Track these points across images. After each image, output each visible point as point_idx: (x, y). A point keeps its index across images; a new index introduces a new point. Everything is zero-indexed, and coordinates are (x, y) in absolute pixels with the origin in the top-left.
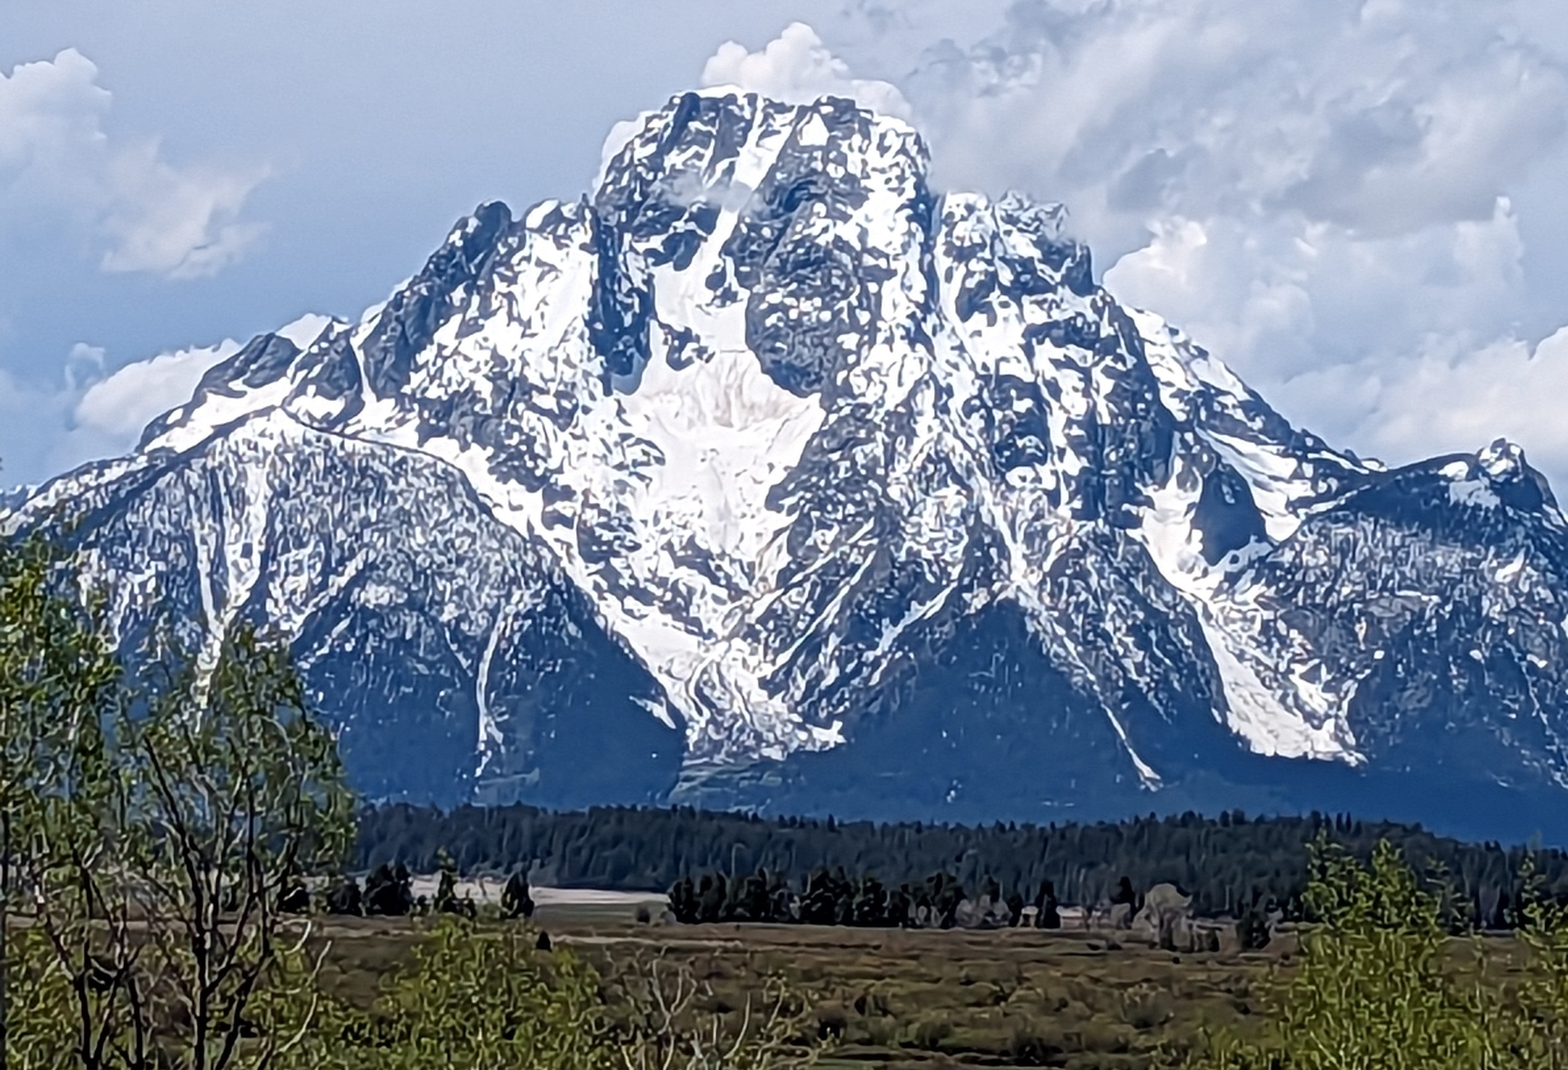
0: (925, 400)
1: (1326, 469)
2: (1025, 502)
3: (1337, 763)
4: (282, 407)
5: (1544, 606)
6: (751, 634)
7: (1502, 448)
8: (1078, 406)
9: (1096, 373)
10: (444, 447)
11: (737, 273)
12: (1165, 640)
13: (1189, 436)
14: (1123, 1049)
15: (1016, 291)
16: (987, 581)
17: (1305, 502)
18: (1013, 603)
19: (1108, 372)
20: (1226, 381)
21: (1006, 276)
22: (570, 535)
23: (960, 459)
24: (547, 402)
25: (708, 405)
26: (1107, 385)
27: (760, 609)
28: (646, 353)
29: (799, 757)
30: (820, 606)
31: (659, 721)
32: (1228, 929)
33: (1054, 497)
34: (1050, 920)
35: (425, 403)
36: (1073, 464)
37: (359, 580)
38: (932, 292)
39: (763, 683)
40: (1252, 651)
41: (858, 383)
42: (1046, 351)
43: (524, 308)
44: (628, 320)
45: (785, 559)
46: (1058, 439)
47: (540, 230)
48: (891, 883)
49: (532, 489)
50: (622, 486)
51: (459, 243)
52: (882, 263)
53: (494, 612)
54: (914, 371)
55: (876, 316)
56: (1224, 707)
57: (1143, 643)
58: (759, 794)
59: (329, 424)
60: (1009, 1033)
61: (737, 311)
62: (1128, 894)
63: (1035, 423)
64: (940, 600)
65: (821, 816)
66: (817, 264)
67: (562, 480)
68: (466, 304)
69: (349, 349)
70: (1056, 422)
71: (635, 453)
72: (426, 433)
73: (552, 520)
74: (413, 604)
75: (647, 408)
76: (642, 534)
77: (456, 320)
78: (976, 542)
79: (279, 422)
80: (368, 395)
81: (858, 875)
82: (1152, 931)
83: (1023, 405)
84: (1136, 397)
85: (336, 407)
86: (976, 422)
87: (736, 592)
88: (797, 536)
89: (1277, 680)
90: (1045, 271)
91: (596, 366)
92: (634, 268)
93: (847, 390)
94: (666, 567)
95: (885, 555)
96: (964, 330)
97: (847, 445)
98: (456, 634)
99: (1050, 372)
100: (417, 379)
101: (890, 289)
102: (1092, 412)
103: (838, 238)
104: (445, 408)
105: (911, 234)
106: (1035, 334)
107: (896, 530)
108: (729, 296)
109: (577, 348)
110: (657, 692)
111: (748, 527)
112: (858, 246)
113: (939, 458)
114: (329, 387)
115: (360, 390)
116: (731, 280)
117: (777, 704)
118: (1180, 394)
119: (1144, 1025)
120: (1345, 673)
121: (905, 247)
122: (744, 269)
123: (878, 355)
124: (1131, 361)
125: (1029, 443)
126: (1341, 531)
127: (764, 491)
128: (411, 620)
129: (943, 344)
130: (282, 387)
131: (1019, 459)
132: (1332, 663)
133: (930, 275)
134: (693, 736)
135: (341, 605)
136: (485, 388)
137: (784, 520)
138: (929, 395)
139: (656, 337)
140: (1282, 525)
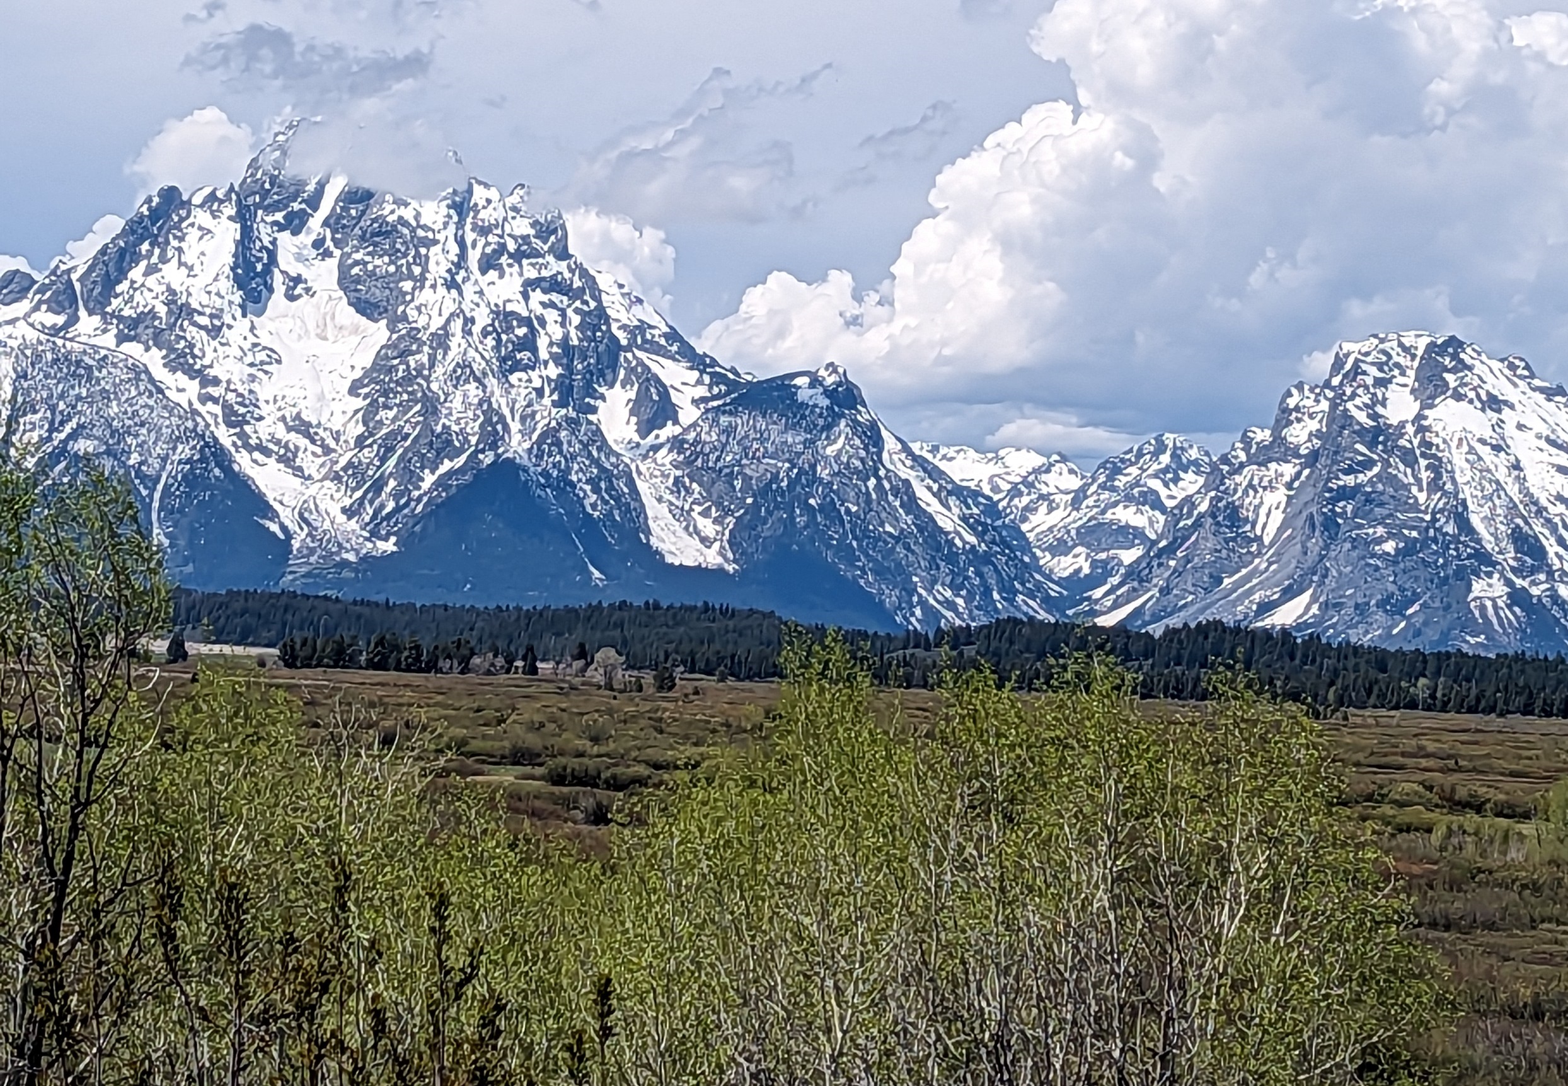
0: (457, 326)
1: (718, 379)
2: (521, 395)
3: (720, 570)
4: (24, 318)
5: (857, 471)
6: (337, 478)
7: (832, 367)
8: (557, 333)
9: (570, 312)
10: (133, 349)
11: (333, 239)
12: (611, 488)
13: (629, 355)
14: (581, 755)
15: (518, 257)
16: (494, 446)
17: (704, 400)
18: (510, 462)
19: (577, 311)
20: (655, 320)
21: (511, 246)
22: (217, 409)
23: (479, 366)
24: (204, 321)
25: (311, 326)
26: (576, 320)
27: (343, 462)
28: (271, 290)
29: (366, 560)
30: (383, 460)
31: (274, 534)
32: (648, 678)
33: (540, 392)
34: (534, 670)
35: (121, 319)
36: (553, 371)
37: (74, 436)
38: (463, 255)
39: (344, 510)
40: (667, 496)
41: (412, 313)
42: (537, 296)
43: (189, 257)
44: (259, 267)
45: (361, 429)
46: (543, 354)
47: (201, 206)
48: (427, 644)
49: (192, 378)
50: (253, 378)
51: (146, 213)
52: (430, 235)
53: (164, 459)
54: (450, 307)
55: (425, 270)
56: (648, 533)
57: (596, 490)
58: (339, 584)
59: (55, 331)
60: (506, 744)
61: (333, 263)
62: (583, 653)
63: (529, 344)
64: (463, 458)
65: (380, 598)
66: (387, 234)
67: (212, 372)
68: (150, 253)
69: (70, 282)
70: (542, 343)
71: (262, 356)
72: (121, 339)
73: (205, 399)
74: (109, 452)
75: (271, 326)
76: (265, 410)
77: (143, 264)
78: (488, 421)
79: (22, 328)
80: (82, 313)
81: (407, 641)
82: (599, 678)
83: (521, 331)
84: (596, 328)
85: (60, 320)
86: (490, 342)
87: (327, 450)
88: (369, 415)
89: (681, 514)
90: (537, 243)
91: (237, 297)
92: (264, 233)
93: (404, 318)
94: (281, 432)
95: (427, 427)
96: (484, 281)
97: (404, 354)
98: (138, 472)
99: (539, 310)
100: (115, 303)
101: (435, 250)
102: (566, 337)
103: (400, 218)
104: (135, 323)
105: (449, 216)
106: (530, 285)
107: (435, 412)
108: (327, 254)
109: (225, 285)
110: (274, 516)
111: (337, 407)
112: (414, 224)
113: (465, 365)
114: (55, 307)
115: (77, 309)
116: (329, 243)
117: (353, 524)
118: (624, 327)
119: (595, 740)
120: (728, 512)
121: (446, 225)
122: (338, 236)
123: (426, 296)
124: (593, 304)
125: (524, 356)
126: (724, 420)
127: (348, 383)
128: (108, 464)
129: (469, 289)
130: (24, 306)
131: (517, 367)
132: (719, 505)
133: (461, 243)
134: (296, 544)
135: (61, 452)
136: (162, 310)
137: (360, 403)
138: (459, 322)
139: (278, 279)
140: (689, 414)
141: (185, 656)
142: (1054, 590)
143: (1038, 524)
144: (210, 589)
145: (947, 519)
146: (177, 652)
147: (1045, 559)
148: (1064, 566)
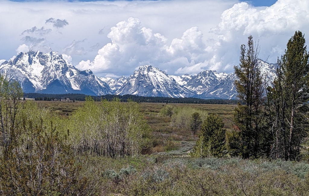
0: (51, 66)
1: (78, 71)
2: (58, 73)
3: (79, 90)
5: (92, 80)
6: (40, 81)
7: (89, 70)
8: (62, 66)
10: (18, 69)
11: (38, 57)
12: (68, 82)
13: (69, 69)
14: (65, 109)
15: (57, 59)
16: (56, 78)
17: (77, 73)
18: (57, 79)
20: (71, 65)
21: (57, 58)
22: (27, 75)
23: (54, 70)
24: (25, 66)
25: (37, 66)
26: (63, 65)
27: (40, 80)
28: (32, 62)
29: (43, 90)
30: (44, 80)
31: (34, 87)
32: (72, 101)
33: (60, 72)
34: (61, 100)
35: (17, 66)
36: (61, 70)
37: (13, 78)
38: (52, 59)
39: (41, 85)
40: (73, 83)
41: (47, 65)
42: (59, 63)
43: (24, 59)
44: (31, 60)
45: (42, 76)
46: (60, 69)
47: (25, 54)
48: (50, 98)
50: (31, 71)
51: (19, 55)
53: (22, 80)
54: (50, 64)
55: (48, 60)
56: (72, 86)
57: (66, 82)
58: (40, 92)
59: (10, 67)
60: (58, 108)
61: (38, 60)
62: (65, 99)
63: (59, 68)
64: (52, 79)
65: (45, 93)
66: (44, 57)
67: (26, 71)
69: (12, 62)
70: (60, 67)
71: (32, 69)
72: (17, 68)
73: (26, 74)
74: (16, 79)
75: (32, 66)
76: (32, 75)
77: (19, 60)
78: (55, 75)
79: (7, 67)
80: (13, 65)
81: (47, 97)
82: (67, 101)
83: (58, 66)
84: (65, 66)
85: (11, 66)
86: (55, 67)
87: (39, 79)
88: (43, 75)
89: (75, 85)
90: (59, 57)
91: (29, 63)
92: (31, 57)
93: (46, 65)
94: (34, 77)
95: (49, 76)
96: (54, 61)
97: (46, 69)
98: (20, 81)
99: (60, 64)
100: (16, 64)
101: (49, 58)
102: (62, 67)
103: (45, 55)
104: (19, 66)
105: (50, 55)
106: (59, 62)
107: (50, 75)
108: (38, 59)
109: (28, 62)
110: (33, 85)
111: (39, 74)
112: (47, 56)
113: (52, 70)
114: (10, 65)
117: (42, 86)
118: (68, 66)
119: (67, 107)
120: (80, 84)
123: (48, 63)
124: (65, 63)
125: (58, 69)
126: (79, 75)
127: (40, 72)
128: (16, 80)
129: (52, 62)
130: (7, 64)
131: (58, 70)
132: (79, 84)
133: (51, 57)
134: (36, 88)
135: (11, 79)
136: (21, 65)
137: (42, 74)
139: (33, 61)
140: (75, 74)
141: (25, 99)
142: (112, 91)
143: (110, 85)
144: (27, 93)
145: (101, 85)
146: (24, 99)
147: (111, 88)
148: (113, 89)
